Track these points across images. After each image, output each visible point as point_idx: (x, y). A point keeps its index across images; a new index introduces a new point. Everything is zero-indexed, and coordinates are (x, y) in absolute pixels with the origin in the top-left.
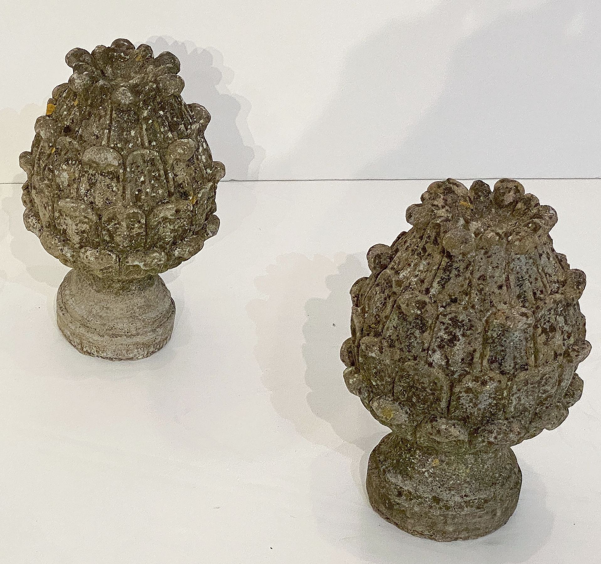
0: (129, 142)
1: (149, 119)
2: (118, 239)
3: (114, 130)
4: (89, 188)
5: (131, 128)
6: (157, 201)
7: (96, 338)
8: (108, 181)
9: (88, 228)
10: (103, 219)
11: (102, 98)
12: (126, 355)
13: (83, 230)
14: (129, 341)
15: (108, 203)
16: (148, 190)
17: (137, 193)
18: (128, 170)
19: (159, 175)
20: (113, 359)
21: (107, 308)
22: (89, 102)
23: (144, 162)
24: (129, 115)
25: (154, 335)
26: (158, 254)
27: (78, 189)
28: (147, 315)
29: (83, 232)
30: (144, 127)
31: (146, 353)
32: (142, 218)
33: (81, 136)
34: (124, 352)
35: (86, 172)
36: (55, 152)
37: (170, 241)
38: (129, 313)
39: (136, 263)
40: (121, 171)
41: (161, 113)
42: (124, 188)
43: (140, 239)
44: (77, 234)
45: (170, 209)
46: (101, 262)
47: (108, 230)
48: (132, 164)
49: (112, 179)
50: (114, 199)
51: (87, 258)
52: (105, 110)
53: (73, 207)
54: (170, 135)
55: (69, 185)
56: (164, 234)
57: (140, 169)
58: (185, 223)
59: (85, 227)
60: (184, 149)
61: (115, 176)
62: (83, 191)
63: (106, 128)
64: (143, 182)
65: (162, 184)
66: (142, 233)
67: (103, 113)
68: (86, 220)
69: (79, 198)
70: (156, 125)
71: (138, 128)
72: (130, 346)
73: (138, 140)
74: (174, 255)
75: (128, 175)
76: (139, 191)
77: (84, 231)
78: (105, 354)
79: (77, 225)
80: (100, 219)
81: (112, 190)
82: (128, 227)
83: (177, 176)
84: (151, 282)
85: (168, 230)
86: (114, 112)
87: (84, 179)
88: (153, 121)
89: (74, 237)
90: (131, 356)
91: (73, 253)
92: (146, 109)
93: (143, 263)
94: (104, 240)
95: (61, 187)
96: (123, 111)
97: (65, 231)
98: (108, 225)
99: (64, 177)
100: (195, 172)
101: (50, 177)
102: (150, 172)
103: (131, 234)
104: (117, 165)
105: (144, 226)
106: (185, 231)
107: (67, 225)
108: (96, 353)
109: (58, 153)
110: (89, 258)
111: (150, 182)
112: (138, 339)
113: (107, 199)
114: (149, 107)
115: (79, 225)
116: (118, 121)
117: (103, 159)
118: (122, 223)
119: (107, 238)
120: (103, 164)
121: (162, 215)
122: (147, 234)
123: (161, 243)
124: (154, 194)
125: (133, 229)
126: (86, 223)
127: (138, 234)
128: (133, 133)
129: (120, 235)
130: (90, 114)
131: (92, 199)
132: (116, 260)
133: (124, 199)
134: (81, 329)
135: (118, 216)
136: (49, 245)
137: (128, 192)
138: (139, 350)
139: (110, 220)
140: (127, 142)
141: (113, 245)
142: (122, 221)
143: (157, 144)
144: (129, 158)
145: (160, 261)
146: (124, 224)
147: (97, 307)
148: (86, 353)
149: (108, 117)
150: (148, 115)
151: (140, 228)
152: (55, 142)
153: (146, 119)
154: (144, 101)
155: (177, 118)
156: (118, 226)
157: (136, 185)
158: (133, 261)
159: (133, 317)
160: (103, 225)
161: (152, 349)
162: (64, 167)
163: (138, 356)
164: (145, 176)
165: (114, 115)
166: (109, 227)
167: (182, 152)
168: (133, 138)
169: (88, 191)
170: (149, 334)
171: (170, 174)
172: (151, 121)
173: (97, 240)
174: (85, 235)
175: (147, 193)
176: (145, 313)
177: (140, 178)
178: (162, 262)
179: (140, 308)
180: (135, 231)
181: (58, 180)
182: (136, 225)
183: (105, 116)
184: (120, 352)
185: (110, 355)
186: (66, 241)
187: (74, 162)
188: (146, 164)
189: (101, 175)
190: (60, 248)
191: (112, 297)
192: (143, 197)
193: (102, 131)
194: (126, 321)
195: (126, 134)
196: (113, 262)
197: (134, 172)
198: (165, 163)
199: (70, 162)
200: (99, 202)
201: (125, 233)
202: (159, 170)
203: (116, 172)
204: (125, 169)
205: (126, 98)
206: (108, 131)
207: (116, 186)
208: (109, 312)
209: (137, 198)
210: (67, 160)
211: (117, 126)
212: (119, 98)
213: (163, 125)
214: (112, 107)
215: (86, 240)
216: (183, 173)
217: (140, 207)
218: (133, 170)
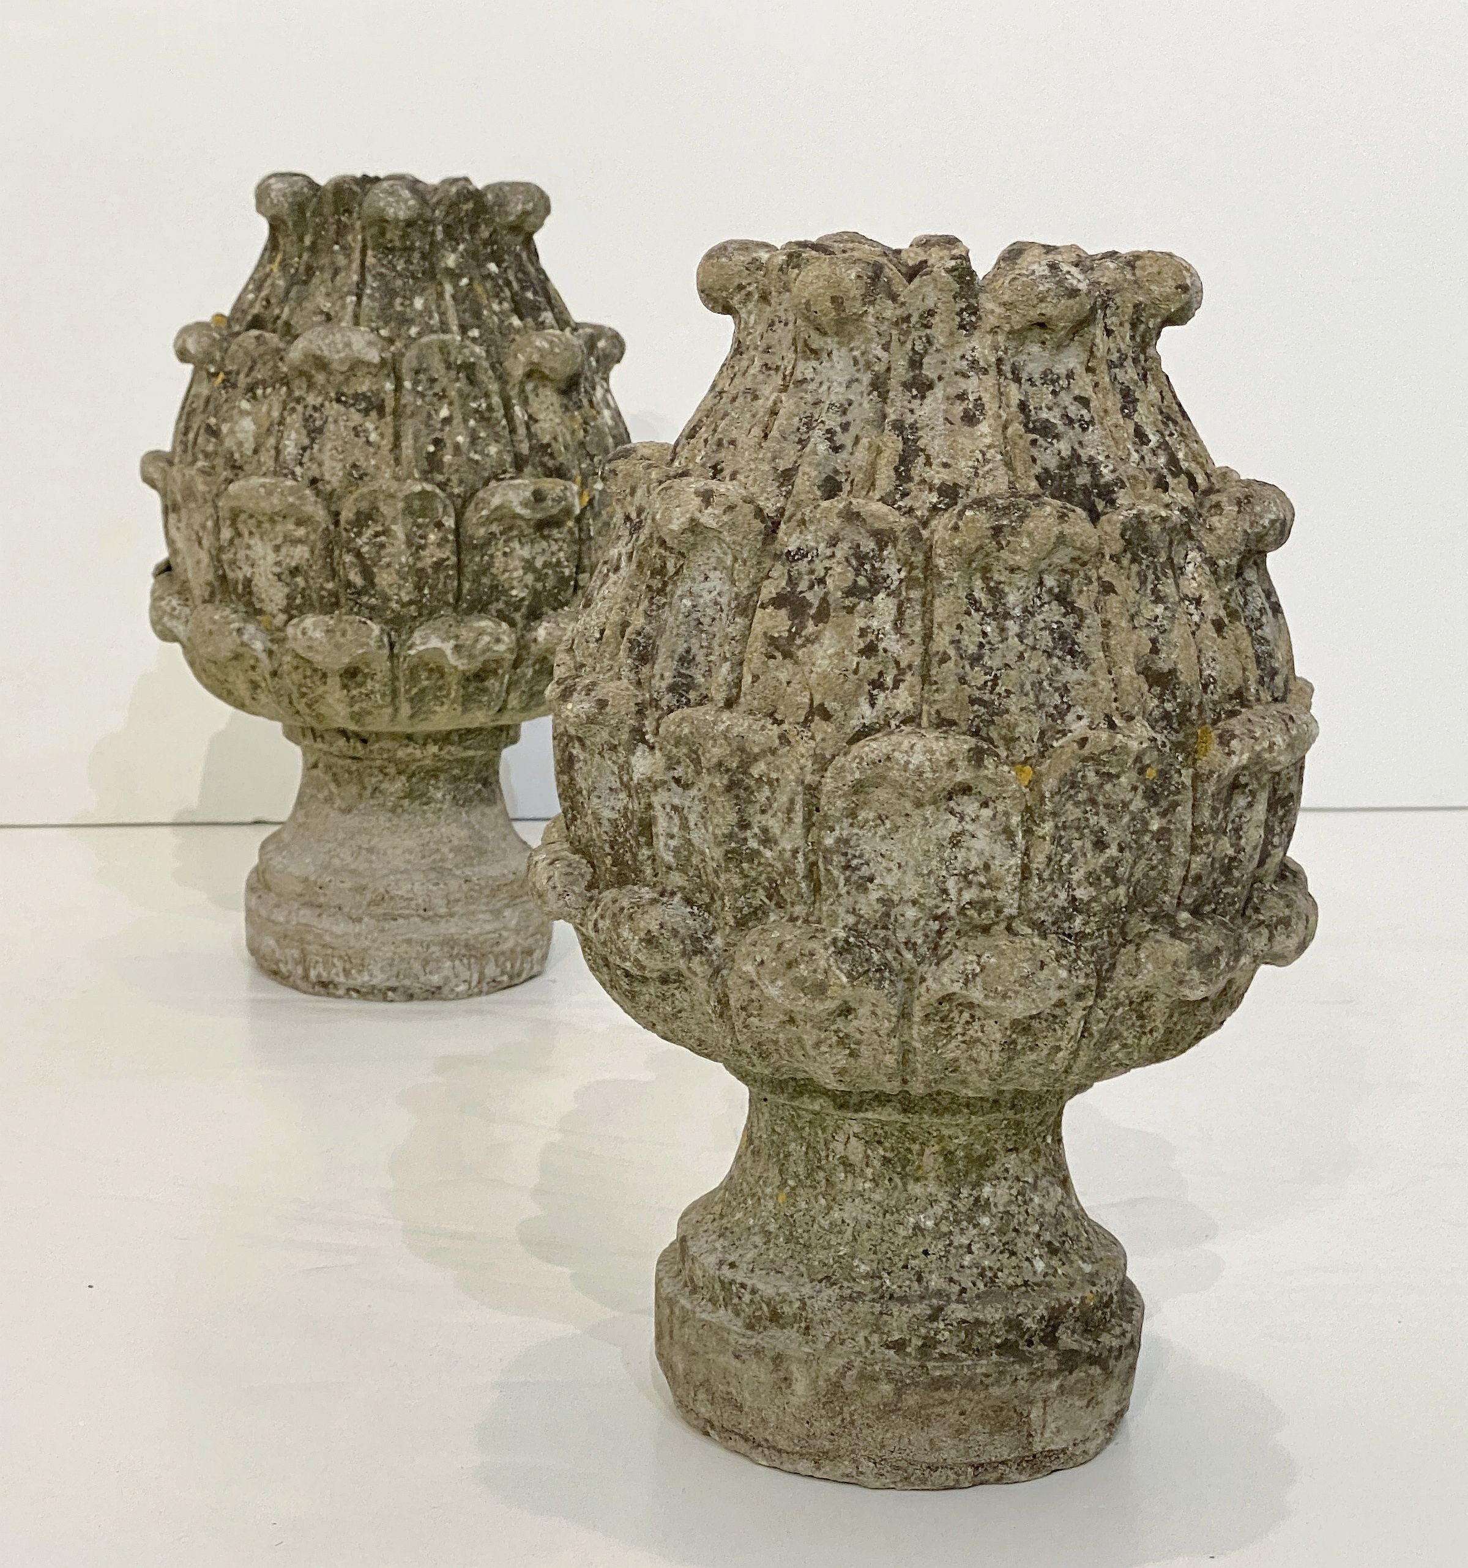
0: (410, 322)
1: (460, 276)
2: (384, 579)
3: (371, 296)
4: (306, 442)
5: (413, 293)
6: (486, 474)
7: (341, 927)
8: (356, 418)
9: (307, 555)
10: (343, 518)
11: (339, 221)
12: (422, 979)
13: (293, 564)
14: (428, 931)
15: (357, 475)
16: (460, 439)
17: (431, 449)
18: (408, 384)
19: (490, 408)
20: (390, 994)
21: (370, 850)
22: (308, 240)
23: (449, 367)
24: (408, 262)
25: (497, 925)
26: (490, 624)
27: (278, 451)
28: (476, 869)
29: (295, 571)
30: (448, 289)
31: (476, 977)
32: (445, 513)
33: (287, 324)
34: (417, 966)
35: (298, 400)
36: (224, 381)
37: (523, 599)
38: (429, 860)
39: (435, 642)
40: (389, 386)
41: (493, 267)
42: (397, 437)
43: (442, 576)
44: (280, 580)
45: (518, 487)
46: (342, 640)
47: (359, 555)
48: (417, 372)
49: (366, 412)
50: (373, 462)
51: (304, 633)
52: (346, 250)
53: (263, 485)
54: (516, 322)
55: (256, 451)
56: (507, 575)
57: (437, 389)
58: (562, 554)
59: (300, 553)
60: (551, 343)
61: (374, 405)
62: (290, 448)
63: (349, 293)
64: (447, 421)
65: (498, 429)
66: (448, 559)
67: (341, 261)
68: (301, 532)
69: (281, 469)
70: (479, 290)
71: (431, 291)
72: (433, 949)
73: (431, 317)
74: (535, 640)
75: (407, 398)
76: (437, 442)
77: (297, 569)
78: (366, 978)
79: (277, 549)
80: (337, 523)
81: (368, 442)
82: (409, 543)
83: (536, 421)
84: (485, 793)
85: (517, 562)
86: (370, 253)
87: (294, 420)
88: (471, 279)
89: (272, 591)
90: (436, 979)
91: (269, 644)
92: (454, 250)
93: (452, 643)
94: (349, 584)
95: (237, 456)
96: (392, 250)
97: (248, 582)
98: (359, 534)
99: (243, 431)
100: (585, 431)
101: (210, 448)
102: (464, 397)
103: (419, 565)
104: (376, 360)
105: (451, 537)
106: (563, 581)
107: (253, 566)
108: (342, 979)
109: (229, 383)
110: (310, 633)
111: (465, 421)
112: (451, 928)
113: (354, 466)
114: (461, 247)
115: (284, 550)
116: (381, 274)
117: (340, 346)
118: (393, 527)
119: (358, 580)
120: (342, 361)
121: (496, 501)
122: (459, 567)
123: (501, 605)
124: (477, 457)
125: (422, 547)
126: (300, 541)
127: (438, 565)
128: (419, 303)
129: (389, 565)
130: (310, 271)
131: (315, 471)
132: (381, 640)
133: (397, 461)
134: (302, 912)
135: (384, 509)
136: (208, 626)
137: (407, 443)
138: (457, 962)
139: (363, 519)
140: (404, 321)
141: (373, 601)
142: (394, 520)
143: (481, 336)
144: (408, 354)
145: (498, 641)
146: (399, 531)
147: (346, 854)
148: (317, 988)
149: (356, 265)
150: (458, 265)
151: (439, 545)
152: (223, 359)
153: (453, 275)
154: (447, 228)
155: (535, 293)
156: (383, 538)
157: (428, 425)
158: (425, 639)
159: (439, 871)
160: (344, 534)
161: (491, 970)
162: (245, 405)
163: (454, 981)
164: (451, 404)
165: (370, 260)
166: (359, 542)
167: (546, 345)
168: (421, 314)
169: (304, 449)
170: (481, 916)
171: (517, 408)
172: (464, 281)
173: (330, 586)
174: (300, 580)
175: (457, 447)
176: (472, 865)
177: (437, 412)
178: (501, 648)
179: (457, 850)
180: (431, 555)
181: (229, 443)
182: (432, 537)
183: (348, 267)
184: (404, 966)
185: (379, 979)
186: (254, 612)
187: (269, 390)
188: (453, 374)
189: (338, 401)
190: (236, 625)
191: (382, 818)
192: (447, 458)
193: (339, 303)
194: (418, 877)
195: (402, 304)
196: (372, 643)
197: (422, 395)
198: (502, 378)
199: (259, 392)
200: (333, 474)
201: (403, 559)
202: (487, 395)
203: (376, 393)
204: (399, 387)
205: (397, 202)
206: (354, 298)
207: (376, 428)
208: (374, 858)
209: (433, 463)
210: (251, 389)
211: (378, 288)
212: (382, 204)
213: (497, 296)
214: (364, 240)
215: (303, 597)
216: (551, 416)
217: (442, 486)
218: (420, 389)
